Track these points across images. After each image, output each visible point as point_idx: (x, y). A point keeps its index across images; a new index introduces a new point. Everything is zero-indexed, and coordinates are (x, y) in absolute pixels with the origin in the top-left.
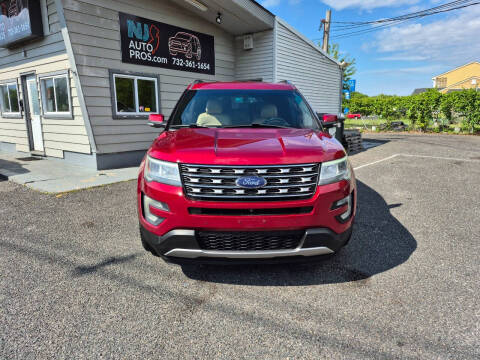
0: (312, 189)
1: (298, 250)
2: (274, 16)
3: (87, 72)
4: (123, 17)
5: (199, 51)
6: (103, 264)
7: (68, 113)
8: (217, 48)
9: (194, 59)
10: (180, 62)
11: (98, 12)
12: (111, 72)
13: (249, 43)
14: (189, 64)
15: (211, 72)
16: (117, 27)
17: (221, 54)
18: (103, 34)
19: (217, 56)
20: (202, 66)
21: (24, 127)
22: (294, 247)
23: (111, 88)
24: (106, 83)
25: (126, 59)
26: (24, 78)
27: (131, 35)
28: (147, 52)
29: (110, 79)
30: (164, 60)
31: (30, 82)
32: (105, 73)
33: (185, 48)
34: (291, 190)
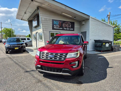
0: (65, 59)
1: (61, 73)
2: (89, 16)
3: (45, 32)
4: (53, 20)
5: (70, 26)
6: (31, 71)
7: (42, 40)
8: (75, 25)
9: (69, 28)
10: (65, 29)
11: (48, 20)
12: (50, 32)
13: (84, 23)
14: (68, 29)
15: (74, 30)
16: (51, 22)
17: (76, 26)
18: (49, 24)
19: (75, 27)
20: (71, 29)
21: (36, 43)
22: (60, 72)
23: (50, 35)
24: (48, 34)
25: (53, 29)
26: (36, 33)
27: (54, 24)
28: (58, 27)
29: (49, 33)
30: (62, 28)
31: (37, 34)
32: (49, 32)
33: (67, 26)
34: (60, 59)
